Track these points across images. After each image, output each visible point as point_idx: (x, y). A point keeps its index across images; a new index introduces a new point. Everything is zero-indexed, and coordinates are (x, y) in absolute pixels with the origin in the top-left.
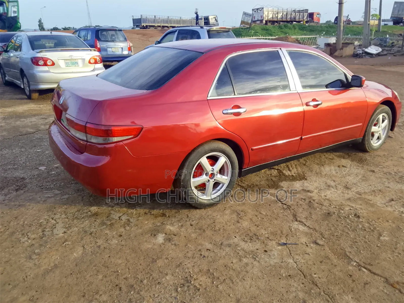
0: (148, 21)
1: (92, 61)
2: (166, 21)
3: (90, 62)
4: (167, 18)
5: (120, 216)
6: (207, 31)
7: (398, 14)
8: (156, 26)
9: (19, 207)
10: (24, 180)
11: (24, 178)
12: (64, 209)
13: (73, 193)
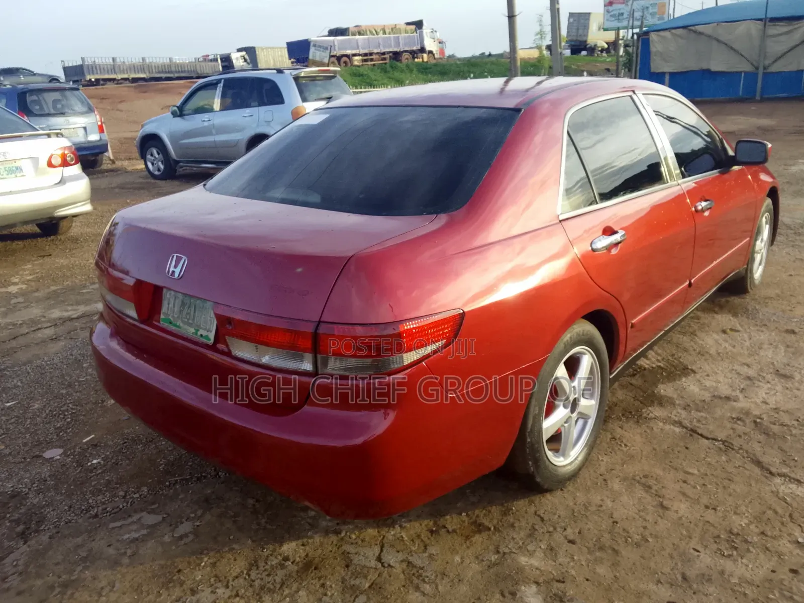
0: (100, 69)
1: (57, 161)
2: (139, 67)
3: (50, 165)
4: (141, 61)
5: (377, 554)
6: (294, 78)
7: (577, 36)
8: (119, 80)
9: (69, 592)
10: (25, 499)
11: (19, 493)
12: (209, 569)
13: (199, 513)
